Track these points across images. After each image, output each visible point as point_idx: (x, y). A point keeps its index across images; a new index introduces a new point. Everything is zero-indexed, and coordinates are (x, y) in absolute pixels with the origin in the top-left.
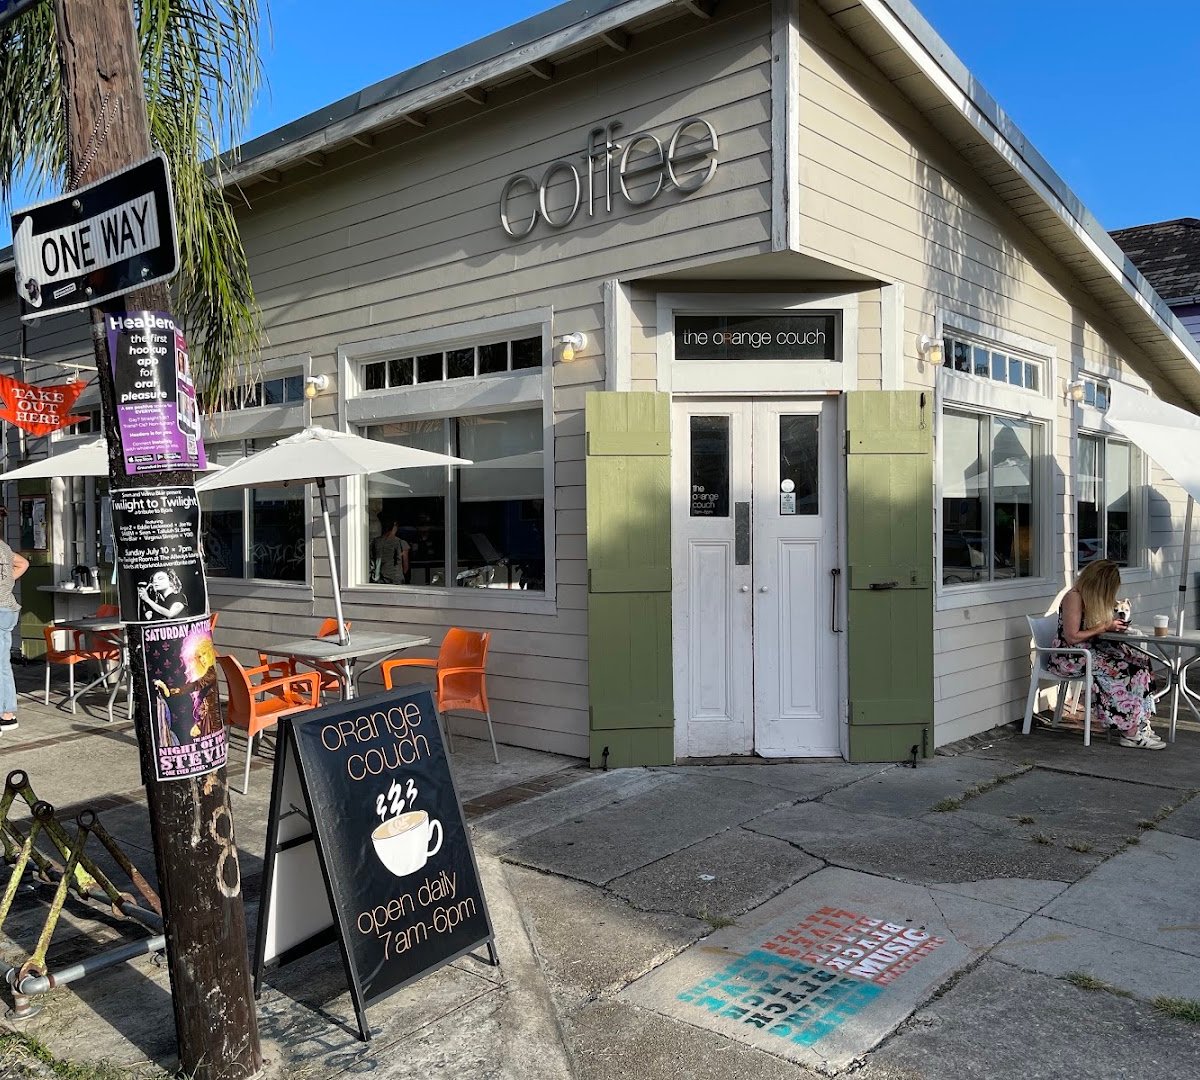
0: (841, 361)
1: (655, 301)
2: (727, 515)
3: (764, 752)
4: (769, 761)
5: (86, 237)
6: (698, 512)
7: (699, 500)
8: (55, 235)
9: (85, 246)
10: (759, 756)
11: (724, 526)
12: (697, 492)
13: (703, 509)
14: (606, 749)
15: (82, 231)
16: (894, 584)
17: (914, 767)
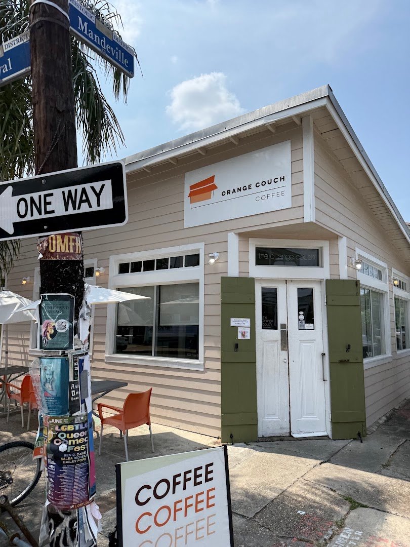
0: (322, 267)
1: (248, 241)
2: (277, 329)
3: (295, 436)
4: (297, 439)
5: (48, 199)
6: (265, 327)
7: (265, 322)
8: (27, 197)
9: (47, 204)
10: (292, 436)
11: (276, 334)
12: (265, 319)
13: (267, 326)
14: (231, 435)
15: (46, 196)
16: (348, 360)
17: (362, 442)
